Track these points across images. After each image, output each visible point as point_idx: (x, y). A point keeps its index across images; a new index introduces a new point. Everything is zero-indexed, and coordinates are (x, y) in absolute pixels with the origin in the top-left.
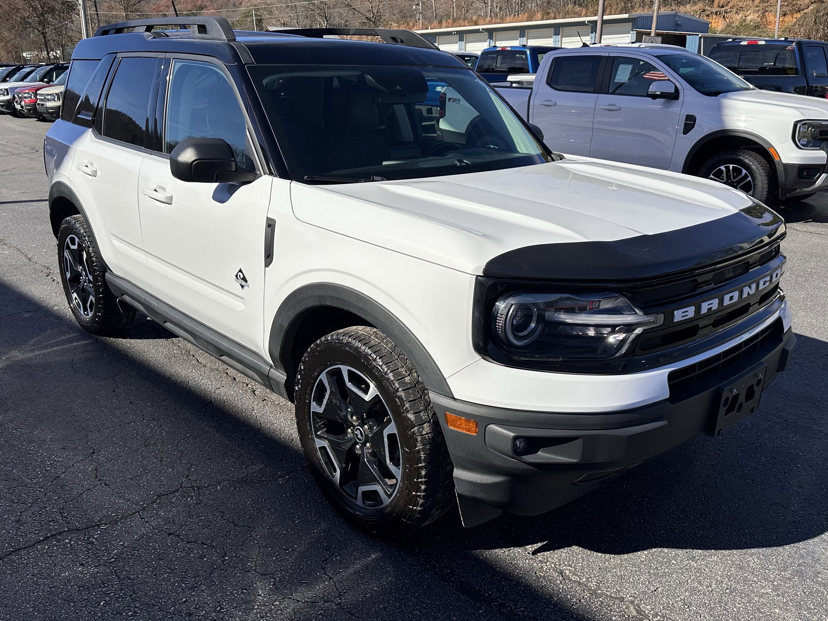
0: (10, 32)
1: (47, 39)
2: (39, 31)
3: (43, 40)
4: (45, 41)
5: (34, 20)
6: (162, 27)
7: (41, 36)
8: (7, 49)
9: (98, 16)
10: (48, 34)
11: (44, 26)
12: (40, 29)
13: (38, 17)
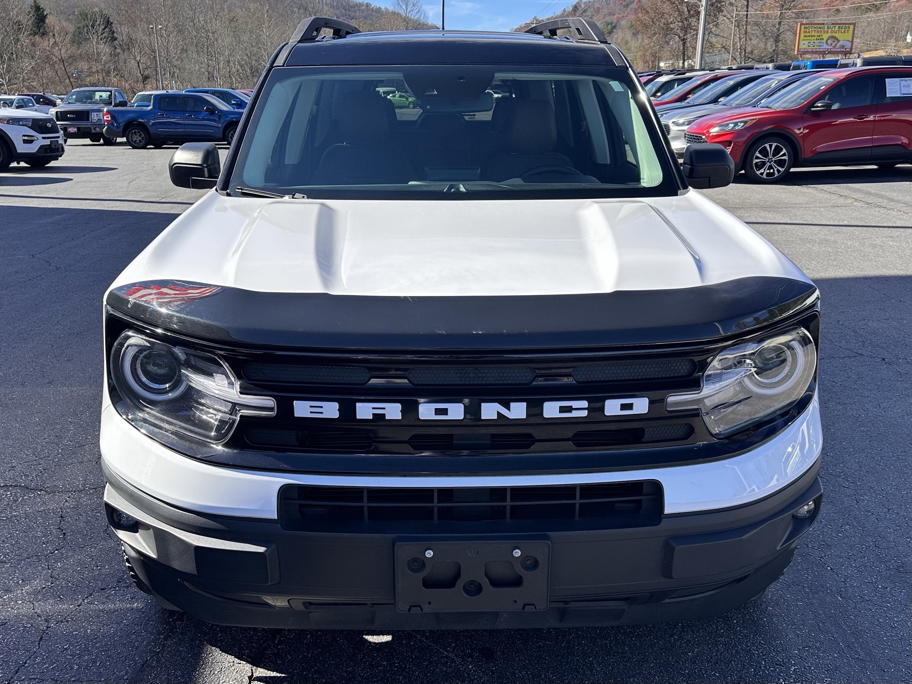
0: (650, 40)
1: (686, 45)
2: (680, 37)
3: (682, 48)
4: (684, 49)
5: (676, 26)
6: (815, 26)
7: (681, 43)
8: (645, 58)
9: (747, 18)
10: (688, 40)
11: (686, 31)
12: (681, 35)
13: (682, 22)
